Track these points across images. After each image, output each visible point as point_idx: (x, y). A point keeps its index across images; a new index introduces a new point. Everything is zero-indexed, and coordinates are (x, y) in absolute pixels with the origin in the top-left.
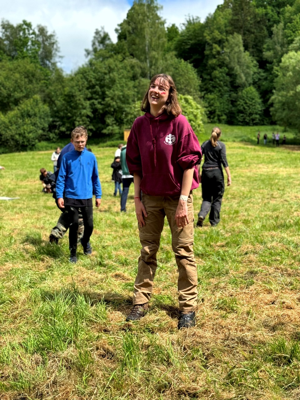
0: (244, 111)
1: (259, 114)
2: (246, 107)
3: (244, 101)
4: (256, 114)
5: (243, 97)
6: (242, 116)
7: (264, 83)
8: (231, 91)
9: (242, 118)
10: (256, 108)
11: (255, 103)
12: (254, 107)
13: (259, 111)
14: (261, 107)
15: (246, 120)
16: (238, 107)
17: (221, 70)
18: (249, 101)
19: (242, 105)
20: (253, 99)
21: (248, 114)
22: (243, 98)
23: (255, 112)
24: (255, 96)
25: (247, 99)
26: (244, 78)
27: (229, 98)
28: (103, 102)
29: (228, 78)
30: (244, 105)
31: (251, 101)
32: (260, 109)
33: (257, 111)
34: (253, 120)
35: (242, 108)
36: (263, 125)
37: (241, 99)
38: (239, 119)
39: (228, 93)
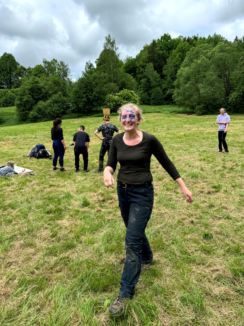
7: (164, 86)
12: (159, 97)
14: (163, 97)
15: (156, 103)
17: (144, 80)
21: (157, 100)
24: (160, 91)
26: (155, 83)
29: (147, 83)
31: (158, 94)
34: (159, 103)
35: (154, 97)
37: (154, 93)
38: (153, 102)
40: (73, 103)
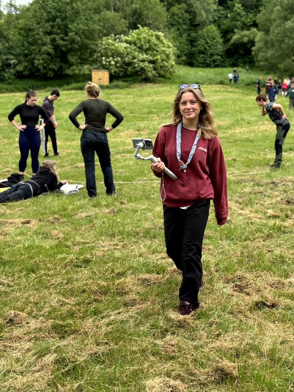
0: (205, 51)
1: (220, 55)
2: (207, 48)
3: (205, 41)
4: (218, 55)
5: (204, 36)
6: (203, 57)
7: (225, 22)
8: (190, 30)
9: (203, 59)
10: (218, 48)
11: (216, 43)
12: (215, 47)
13: (221, 51)
14: (223, 48)
15: (207, 61)
16: (199, 47)
17: (179, 6)
18: (211, 41)
19: (203, 45)
20: (214, 39)
21: (209, 55)
22: (203, 38)
23: (216, 53)
24: (216, 36)
25: (208, 38)
26: (205, 16)
27: (188, 37)
28: (65, 38)
29: (187, 15)
30: (206, 45)
31: (212, 41)
32: (221, 50)
33: (218, 51)
34: (214, 61)
35: (203, 48)
36: (225, 67)
37: (202, 39)
38: (200, 60)
39: (187, 32)
40: (19, 55)
